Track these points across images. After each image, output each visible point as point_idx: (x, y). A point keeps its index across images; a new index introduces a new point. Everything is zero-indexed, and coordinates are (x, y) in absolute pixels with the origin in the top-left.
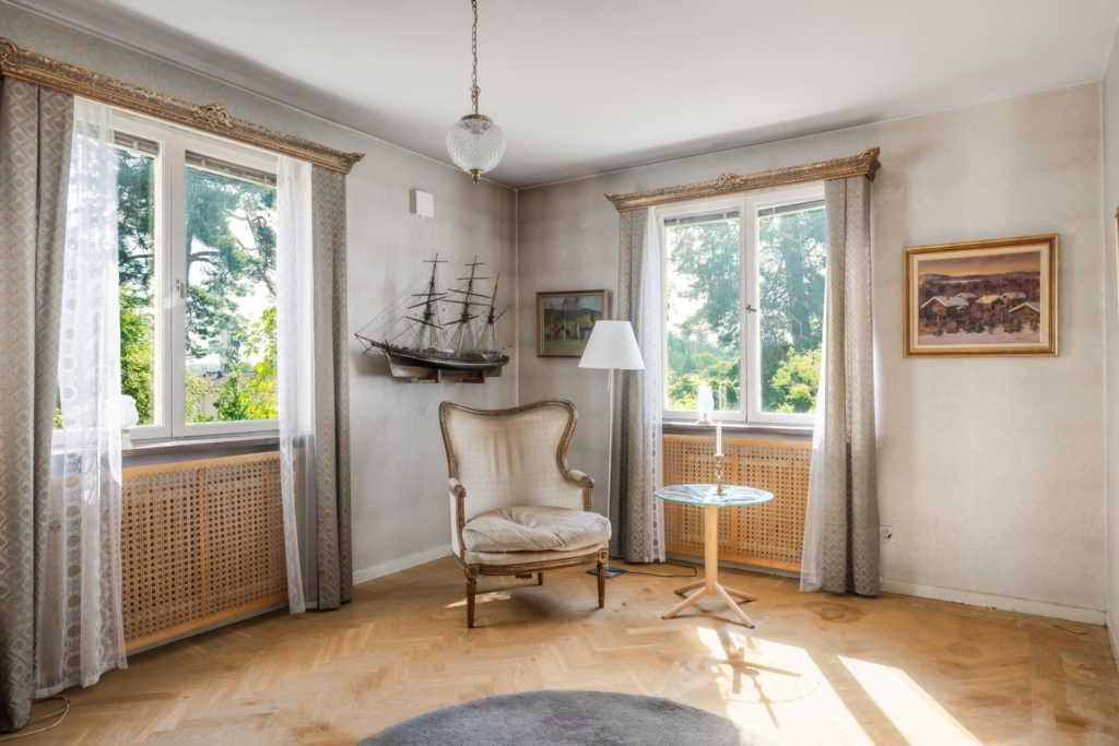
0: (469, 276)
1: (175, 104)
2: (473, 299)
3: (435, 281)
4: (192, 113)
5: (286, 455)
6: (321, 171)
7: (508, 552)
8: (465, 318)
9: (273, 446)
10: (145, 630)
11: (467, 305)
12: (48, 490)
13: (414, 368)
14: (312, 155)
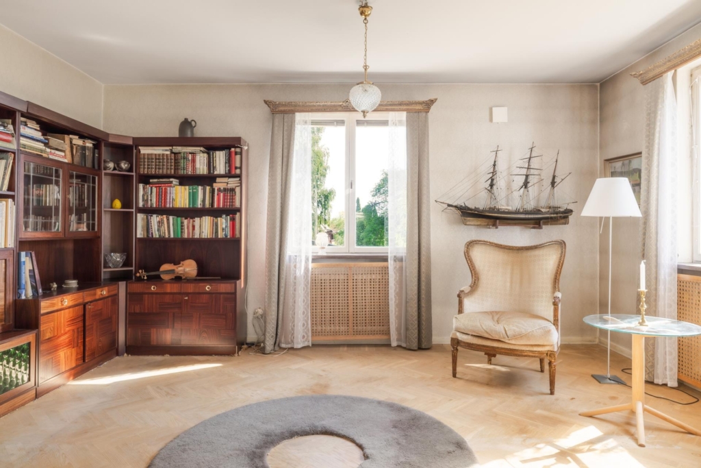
0: (529, 157)
1: (333, 104)
2: (532, 172)
3: (496, 163)
4: (341, 105)
5: (391, 264)
6: (412, 114)
7: (472, 335)
8: (526, 184)
9: (385, 259)
10: (324, 334)
11: (527, 176)
12: (285, 269)
13: (480, 219)
14: (405, 107)
